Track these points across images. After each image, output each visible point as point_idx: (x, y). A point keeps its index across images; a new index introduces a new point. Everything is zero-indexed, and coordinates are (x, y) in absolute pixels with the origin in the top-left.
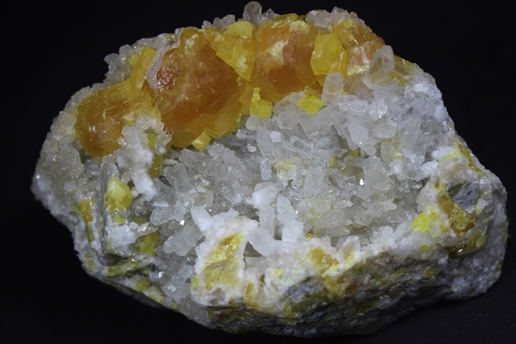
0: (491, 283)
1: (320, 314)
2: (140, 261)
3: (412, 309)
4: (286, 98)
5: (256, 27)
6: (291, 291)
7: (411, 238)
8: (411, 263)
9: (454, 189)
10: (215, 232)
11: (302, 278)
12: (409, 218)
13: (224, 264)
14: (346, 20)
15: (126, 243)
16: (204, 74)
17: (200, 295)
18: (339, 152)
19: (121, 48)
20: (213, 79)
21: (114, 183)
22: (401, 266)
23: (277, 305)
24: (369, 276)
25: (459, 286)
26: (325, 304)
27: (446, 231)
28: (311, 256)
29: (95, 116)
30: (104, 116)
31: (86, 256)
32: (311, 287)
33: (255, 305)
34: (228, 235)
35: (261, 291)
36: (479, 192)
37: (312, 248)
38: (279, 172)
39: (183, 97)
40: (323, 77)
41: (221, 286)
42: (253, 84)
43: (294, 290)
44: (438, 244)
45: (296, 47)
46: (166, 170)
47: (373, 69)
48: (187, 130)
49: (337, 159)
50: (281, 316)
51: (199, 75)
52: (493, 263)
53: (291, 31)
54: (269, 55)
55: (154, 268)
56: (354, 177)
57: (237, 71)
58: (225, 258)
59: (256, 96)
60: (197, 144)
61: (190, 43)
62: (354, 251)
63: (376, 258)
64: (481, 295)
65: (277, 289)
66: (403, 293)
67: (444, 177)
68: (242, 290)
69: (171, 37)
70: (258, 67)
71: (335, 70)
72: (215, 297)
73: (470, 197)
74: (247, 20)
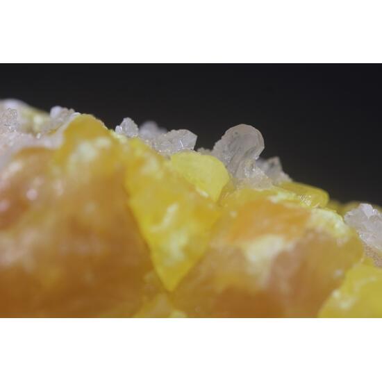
51: (76, 228)
53: (309, 226)
61: (88, 151)
69: (31, 119)
74: (222, 159)
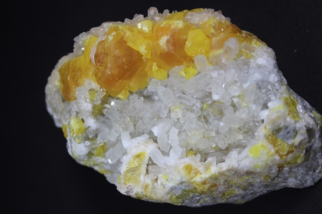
6: (172, 189)
7: (248, 160)
9: (277, 131)
11: (178, 182)
13: (135, 170)
14: (209, 20)
15: (82, 154)
18: (209, 101)
20: (125, 60)
21: (73, 120)
22: (244, 175)
23: (165, 196)
24: (223, 180)
25: (292, 182)
26: (197, 194)
27: (272, 156)
28: (184, 169)
29: (65, 78)
30: (69, 78)
32: (185, 186)
34: (138, 153)
36: (296, 132)
37: (185, 164)
38: (172, 112)
41: (131, 184)
42: (152, 60)
43: (175, 188)
44: (267, 164)
45: (174, 40)
46: (105, 111)
48: (113, 89)
49: (208, 105)
51: (116, 58)
53: (172, 29)
54: (158, 44)
56: (219, 116)
58: (137, 165)
59: (155, 67)
60: (121, 97)
61: (110, 38)
62: (212, 166)
63: (225, 172)
65: (164, 187)
67: (269, 124)
68: (142, 188)
70: (153, 51)
71: (201, 53)
72: (128, 190)
73: (289, 135)
74: (150, 20)
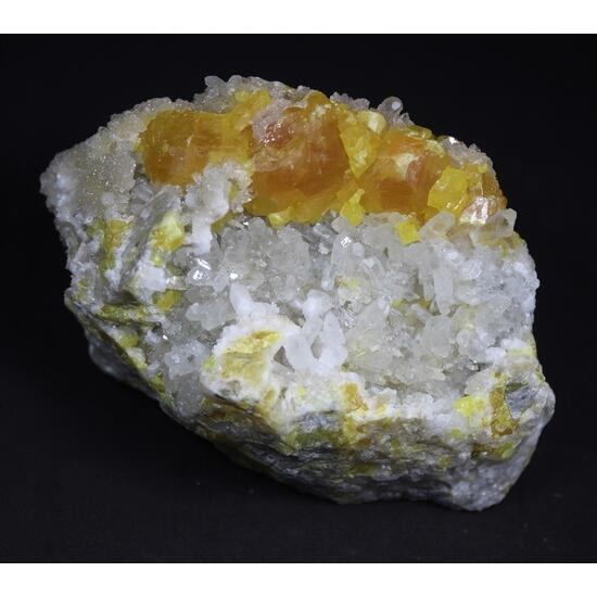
0: (491, 503)
1: (316, 456)
2: (150, 314)
3: (398, 495)
4: (385, 214)
5: (388, 126)
6: (309, 416)
7: (449, 416)
8: (435, 443)
9: (514, 386)
10: (252, 320)
11: (326, 408)
12: (452, 397)
13: (249, 357)
14: (482, 164)
15: (153, 288)
16: (320, 150)
17: (213, 379)
18: (411, 295)
19: (234, 77)
20: (325, 159)
21: (173, 218)
22: (424, 442)
23: (287, 425)
24: (389, 437)
25: (459, 492)
26: (330, 446)
27: (485, 425)
28: (344, 390)
29: (179, 136)
30: (189, 141)
31: (81, 282)
32: (328, 422)
33: (267, 415)
34: (266, 329)
35: (279, 403)
37: (348, 382)
38: (341, 287)
39: (290, 163)
40: (435, 211)
41: (241, 379)
42: (360, 184)
43: (311, 418)
44: (470, 436)
45: (423, 168)
46: (226, 230)
47: (487, 227)
48: (273, 199)
49: (404, 301)
50: (283, 438)
51: (315, 148)
52: (502, 483)
53: (426, 149)
54: (393, 162)
55: (157, 328)
56: (413, 328)
57: (351, 162)
58: (251, 352)
59: (356, 198)
60: (274, 219)
61: (320, 110)
62: (388, 404)
63: (406, 421)
64: (475, 512)
65: (294, 409)
66: (407, 472)
67: (510, 370)
68: (262, 393)
70: (375, 169)
72: (228, 388)
73: (522, 402)
74: (382, 114)
